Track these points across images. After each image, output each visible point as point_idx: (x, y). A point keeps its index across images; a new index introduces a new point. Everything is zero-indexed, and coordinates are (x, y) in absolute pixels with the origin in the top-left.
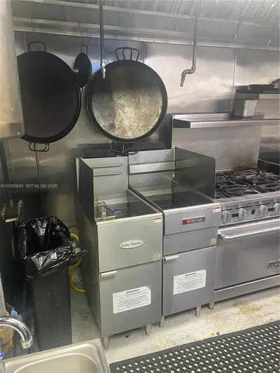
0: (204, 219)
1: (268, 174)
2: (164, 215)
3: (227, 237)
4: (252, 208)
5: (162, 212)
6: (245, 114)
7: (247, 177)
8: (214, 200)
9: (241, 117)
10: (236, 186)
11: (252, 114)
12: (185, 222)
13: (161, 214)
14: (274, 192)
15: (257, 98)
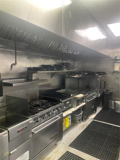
0: (26, 127)
1: (44, 101)
2: (8, 131)
3: (36, 132)
4: (42, 117)
5: (8, 130)
6: (33, 79)
7: (37, 103)
8: (29, 117)
9: (32, 80)
10: (35, 109)
11: (35, 78)
12: (18, 132)
13: (7, 131)
14: (49, 108)
15: (36, 73)
